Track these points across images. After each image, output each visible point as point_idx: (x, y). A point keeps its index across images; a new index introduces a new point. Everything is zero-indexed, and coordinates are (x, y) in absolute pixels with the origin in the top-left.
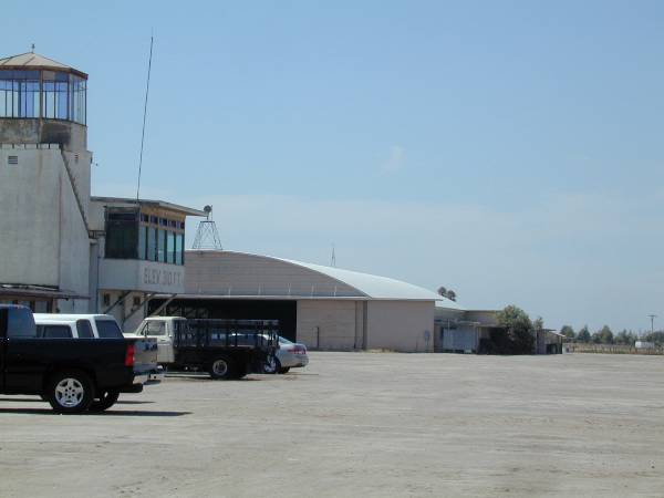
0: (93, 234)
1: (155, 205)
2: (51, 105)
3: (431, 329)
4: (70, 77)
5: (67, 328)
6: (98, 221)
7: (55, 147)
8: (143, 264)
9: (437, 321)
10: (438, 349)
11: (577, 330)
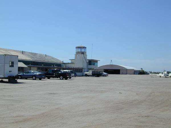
0: (87, 63)
1: (93, 60)
2: (83, 50)
3: (134, 72)
4: (85, 48)
5: (67, 72)
6: (88, 62)
7: (83, 54)
8: (92, 66)
9: (134, 71)
10: (134, 74)
11: (155, 72)
